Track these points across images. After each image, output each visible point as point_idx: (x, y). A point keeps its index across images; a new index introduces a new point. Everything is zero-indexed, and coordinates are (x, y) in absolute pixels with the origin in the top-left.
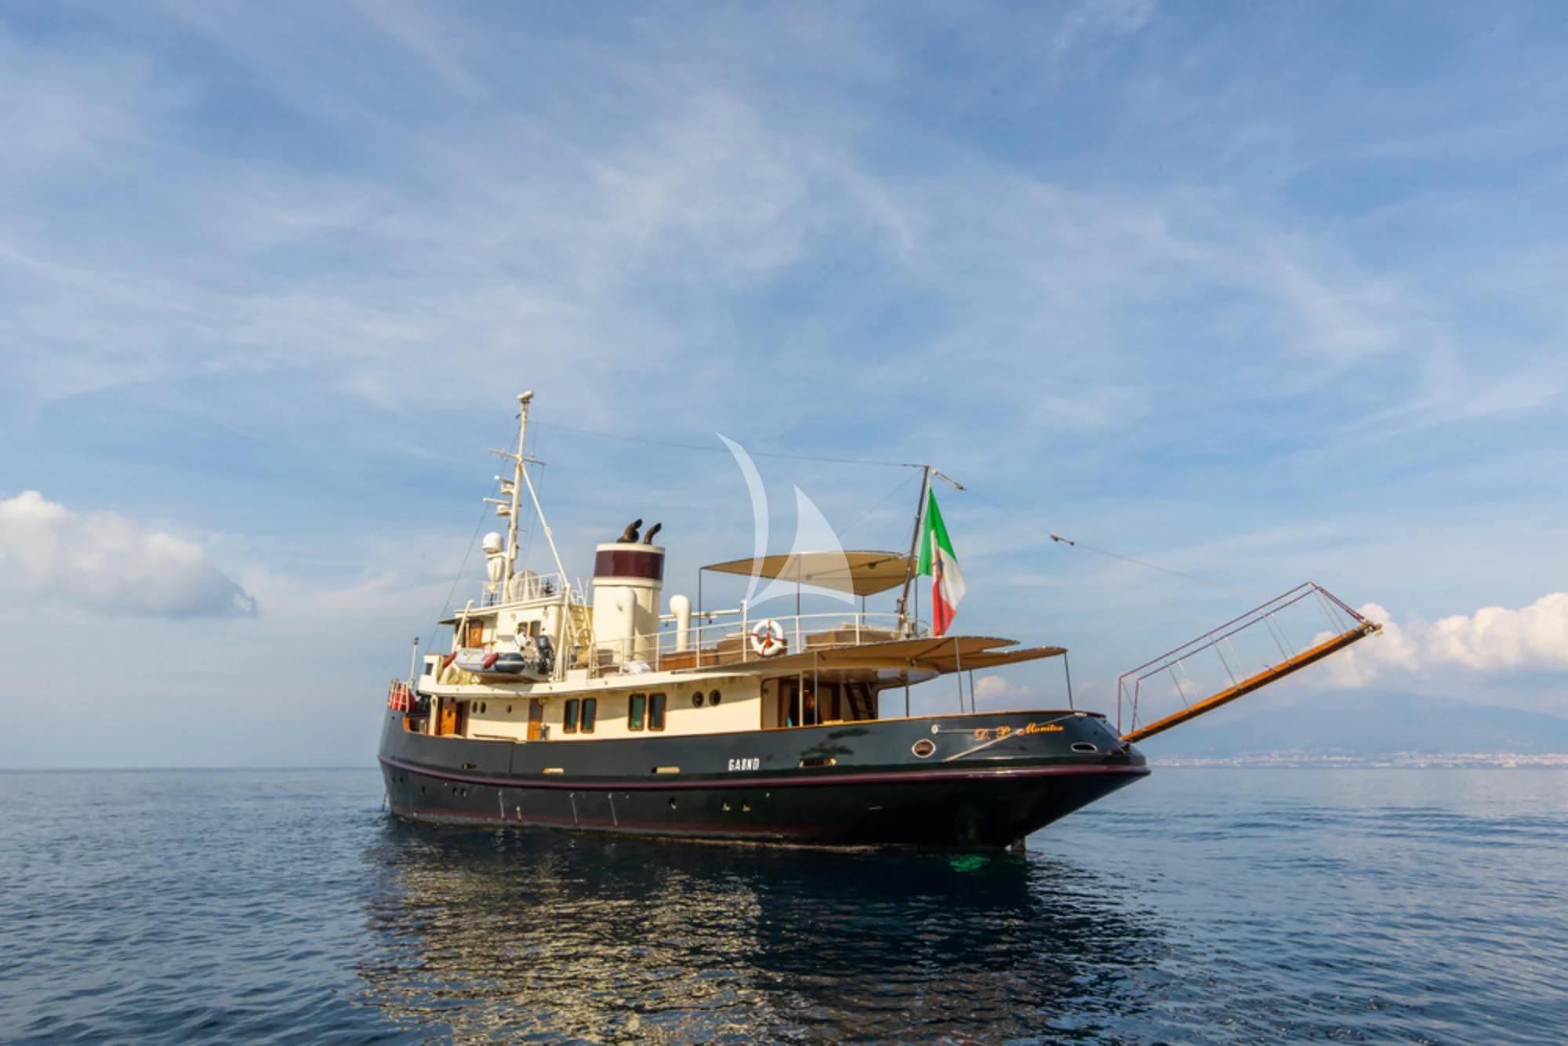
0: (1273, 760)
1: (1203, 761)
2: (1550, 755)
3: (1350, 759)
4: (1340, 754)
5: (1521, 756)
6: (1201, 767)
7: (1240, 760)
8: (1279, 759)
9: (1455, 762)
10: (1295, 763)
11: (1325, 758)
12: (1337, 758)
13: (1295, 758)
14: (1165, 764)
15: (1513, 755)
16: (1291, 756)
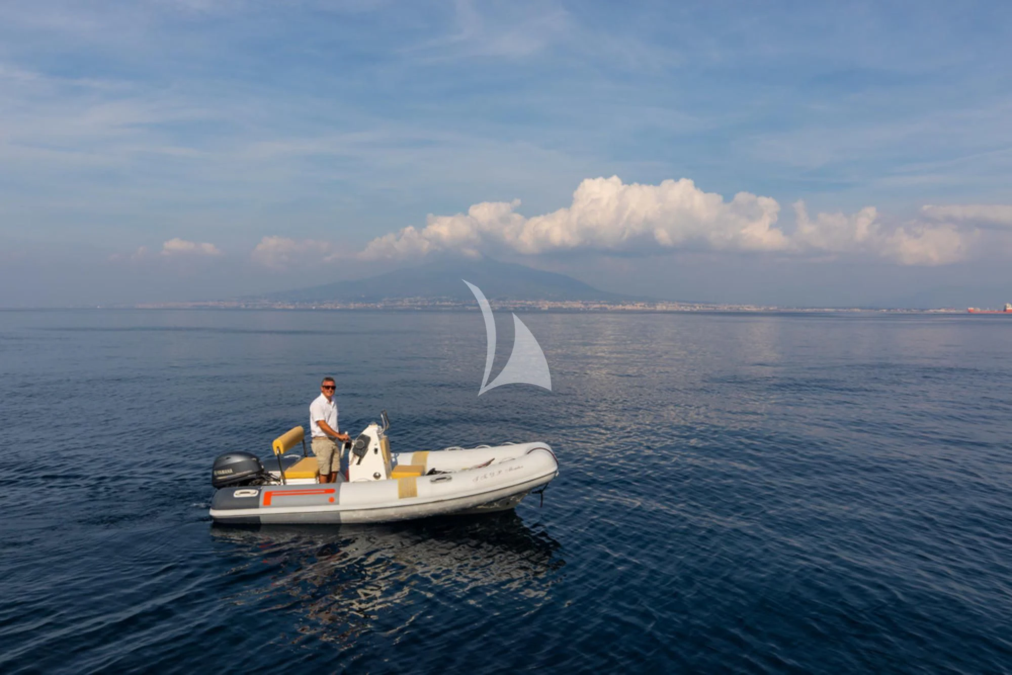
0: (404, 304)
1: (357, 305)
2: (567, 302)
3: (454, 304)
4: (448, 301)
5: (552, 303)
6: (354, 310)
7: (382, 305)
8: (408, 304)
9: (516, 306)
10: (418, 306)
11: (438, 303)
12: (446, 303)
13: (419, 304)
14: (329, 308)
15: (547, 302)
16: (416, 302)
